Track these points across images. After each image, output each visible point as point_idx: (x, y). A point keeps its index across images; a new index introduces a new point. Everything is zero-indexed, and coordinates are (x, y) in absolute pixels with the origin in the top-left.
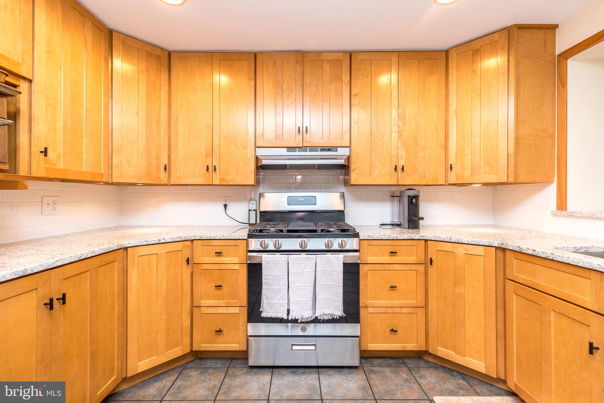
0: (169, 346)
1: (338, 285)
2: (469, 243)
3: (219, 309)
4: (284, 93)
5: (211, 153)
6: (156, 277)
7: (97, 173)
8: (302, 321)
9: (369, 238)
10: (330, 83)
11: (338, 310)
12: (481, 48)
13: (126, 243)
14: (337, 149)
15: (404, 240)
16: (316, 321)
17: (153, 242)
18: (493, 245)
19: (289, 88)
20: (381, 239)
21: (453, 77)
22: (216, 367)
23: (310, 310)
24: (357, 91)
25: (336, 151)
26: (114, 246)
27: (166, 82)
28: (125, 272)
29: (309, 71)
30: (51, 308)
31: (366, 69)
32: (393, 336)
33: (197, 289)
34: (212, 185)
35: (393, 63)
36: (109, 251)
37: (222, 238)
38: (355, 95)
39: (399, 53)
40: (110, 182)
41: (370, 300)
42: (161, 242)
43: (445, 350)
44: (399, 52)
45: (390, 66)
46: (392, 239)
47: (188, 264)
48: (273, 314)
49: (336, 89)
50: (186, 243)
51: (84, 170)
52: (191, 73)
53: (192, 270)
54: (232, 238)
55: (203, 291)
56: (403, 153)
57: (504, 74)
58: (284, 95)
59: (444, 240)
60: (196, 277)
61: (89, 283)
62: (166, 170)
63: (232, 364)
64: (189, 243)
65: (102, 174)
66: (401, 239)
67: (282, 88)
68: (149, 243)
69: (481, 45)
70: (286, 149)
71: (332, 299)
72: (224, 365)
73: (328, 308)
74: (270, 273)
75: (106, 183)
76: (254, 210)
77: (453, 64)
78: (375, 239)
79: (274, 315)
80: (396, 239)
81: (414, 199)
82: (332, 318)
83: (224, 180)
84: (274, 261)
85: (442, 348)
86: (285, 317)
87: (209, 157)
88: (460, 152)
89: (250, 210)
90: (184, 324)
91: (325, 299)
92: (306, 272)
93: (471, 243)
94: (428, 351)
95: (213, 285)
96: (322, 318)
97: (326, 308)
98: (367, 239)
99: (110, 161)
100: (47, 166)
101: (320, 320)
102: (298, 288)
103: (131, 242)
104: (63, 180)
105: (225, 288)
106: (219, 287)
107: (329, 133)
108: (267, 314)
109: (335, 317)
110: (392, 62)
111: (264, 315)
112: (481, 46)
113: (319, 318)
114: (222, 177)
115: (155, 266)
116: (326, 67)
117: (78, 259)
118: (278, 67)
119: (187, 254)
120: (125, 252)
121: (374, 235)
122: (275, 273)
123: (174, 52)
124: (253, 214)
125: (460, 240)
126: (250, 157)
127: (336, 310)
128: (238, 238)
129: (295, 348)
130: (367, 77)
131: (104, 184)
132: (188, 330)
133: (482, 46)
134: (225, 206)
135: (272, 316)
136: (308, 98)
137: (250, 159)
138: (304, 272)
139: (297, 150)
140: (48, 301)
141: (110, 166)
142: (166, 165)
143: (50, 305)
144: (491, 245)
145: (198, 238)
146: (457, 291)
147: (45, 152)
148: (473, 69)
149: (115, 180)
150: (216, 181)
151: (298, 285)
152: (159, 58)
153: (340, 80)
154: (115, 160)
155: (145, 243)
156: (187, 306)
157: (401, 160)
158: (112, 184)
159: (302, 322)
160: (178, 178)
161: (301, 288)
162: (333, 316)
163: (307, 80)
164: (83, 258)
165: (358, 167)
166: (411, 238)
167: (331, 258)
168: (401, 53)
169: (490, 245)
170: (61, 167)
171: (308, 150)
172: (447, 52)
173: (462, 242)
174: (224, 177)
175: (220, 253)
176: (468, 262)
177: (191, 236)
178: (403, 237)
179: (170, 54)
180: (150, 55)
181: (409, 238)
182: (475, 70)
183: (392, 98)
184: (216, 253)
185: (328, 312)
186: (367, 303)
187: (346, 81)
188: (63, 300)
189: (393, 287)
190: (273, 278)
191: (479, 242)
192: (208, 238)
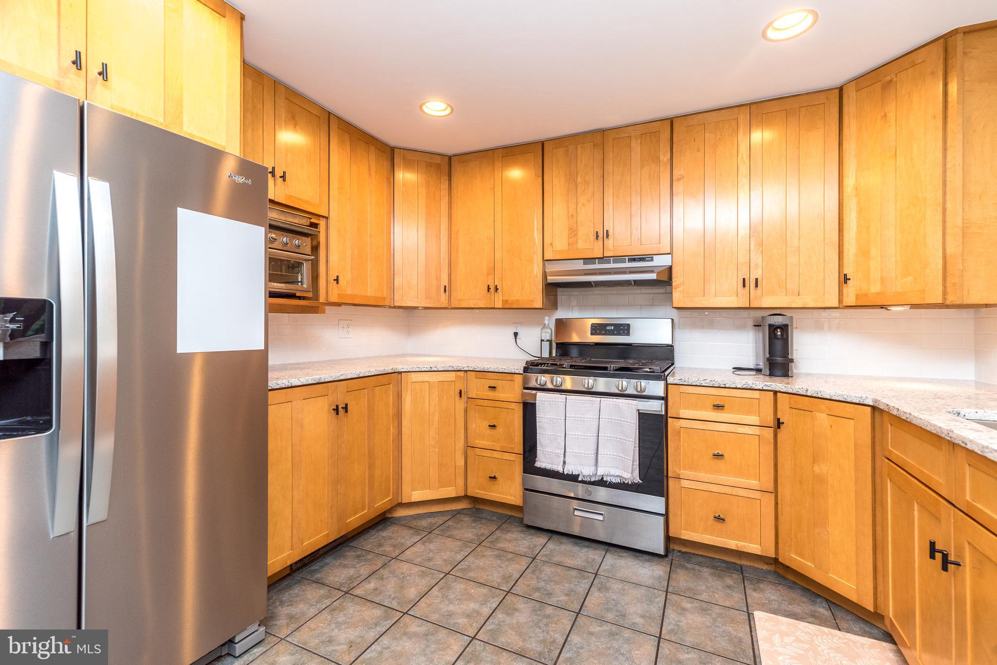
0: (442, 484)
1: (628, 439)
2: (832, 398)
3: (493, 453)
4: (579, 189)
5: (492, 271)
6: (428, 407)
7: (380, 297)
8: (584, 479)
9: (681, 383)
10: (642, 167)
11: (627, 472)
12: (896, 76)
13: (400, 368)
14: (652, 258)
15: (736, 388)
16: (602, 483)
17: (425, 369)
18: (866, 402)
19: (585, 181)
20: (699, 384)
21: (850, 129)
22: (491, 519)
23: (592, 466)
24: (682, 173)
25: (652, 260)
26: (389, 369)
27: (447, 192)
28: (399, 397)
29: (611, 155)
30: (337, 414)
31: (696, 139)
32: (719, 525)
33: (472, 426)
34: (494, 308)
35: (742, 123)
36: (384, 373)
37: (496, 371)
38: (679, 180)
39: (751, 106)
40: (392, 306)
41: (685, 469)
42: (433, 370)
43: (801, 561)
44: (750, 104)
45: (736, 128)
46: (716, 386)
47: (461, 397)
48: (547, 465)
49: (650, 174)
50: (458, 373)
51: (369, 295)
52: (472, 177)
53: (466, 406)
54: (507, 371)
55: (477, 430)
56: (757, 259)
57: (936, 116)
58: (578, 191)
59: (798, 393)
60: (471, 413)
61: (366, 400)
62: (445, 292)
63: (509, 520)
64: (462, 374)
65: (385, 298)
66: (731, 387)
67: (574, 181)
68: (421, 370)
69: (897, 72)
70: (582, 261)
71: (621, 457)
72: (500, 520)
73: (615, 467)
74: (544, 415)
75: (390, 307)
76: (547, 341)
77: (850, 108)
78: (690, 384)
79: (549, 466)
80: (724, 386)
81: (779, 330)
82: (622, 482)
83: (507, 302)
84: (550, 401)
85: (796, 556)
86: (560, 469)
87: (491, 274)
88: (864, 253)
89: (542, 340)
90: (458, 464)
91: (611, 456)
92: (587, 418)
93: (835, 399)
94: (778, 559)
95: (487, 423)
96: (609, 481)
97: (613, 467)
98: (678, 383)
99: (392, 283)
100: (339, 292)
101: (606, 482)
102: (577, 436)
103: (405, 367)
104: (355, 305)
105: (500, 430)
106: (493, 426)
107: (639, 237)
108: (542, 464)
109: (626, 482)
110: (739, 122)
111: (538, 464)
112: (896, 74)
113: (605, 479)
114: (505, 299)
115: (428, 395)
116: (636, 145)
117: (357, 376)
118: (570, 156)
119: (460, 386)
120: (400, 375)
121: (688, 379)
122: (550, 416)
123: (455, 155)
124: (546, 345)
125: (819, 392)
126: (537, 273)
127: (625, 471)
128: (513, 372)
129: (576, 513)
130: (699, 151)
131: (389, 308)
132: (462, 471)
133: (898, 74)
134: (516, 334)
135: (547, 467)
136: (611, 191)
137: (537, 275)
138: (584, 418)
139: (597, 261)
140: (335, 408)
141: (392, 289)
142: (445, 286)
143: (336, 410)
144: (863, 403)
145: (471, 369)
146: (817, 469)
147: (337, 280)
148: (883, 114)
149: (396, 304)
150: (499, 304)
151: (577, 433)
152: (439, 166)
153: (657, 160)
154: (398, 281)
155: (417, 370)
156: (461, 444)
157: (756, 270)
158: (395, 307)
159: (583, 482)
160: (459, 300)
161: (580, 437)
162: (624, 481)
163: (609, 168)
164: (361, 375)
165: (683, 283)
166: (748, 387)
167: (620, 404)
168: (754, 105)
169: (861, 403)
170: (350, 293)
171: (612, 262)
172: (841, 89)
173: (822, 397)
174: (508, 299)
175: (494, 387)
176: (833, 428)
177: (464, 366)
178: (735, 384)
179: (451, 159)
180: (429, 165)
181: (745, 386)
182: (885, 115)
183: (739, 176)
184: (489, 387)
185: (615, 473)
186: (678, 472)
187: (665, 160)
188: (346, 408)
189: (718, 456)
190: (548, 421)
191: (845, 397)
192: (482, 370)
